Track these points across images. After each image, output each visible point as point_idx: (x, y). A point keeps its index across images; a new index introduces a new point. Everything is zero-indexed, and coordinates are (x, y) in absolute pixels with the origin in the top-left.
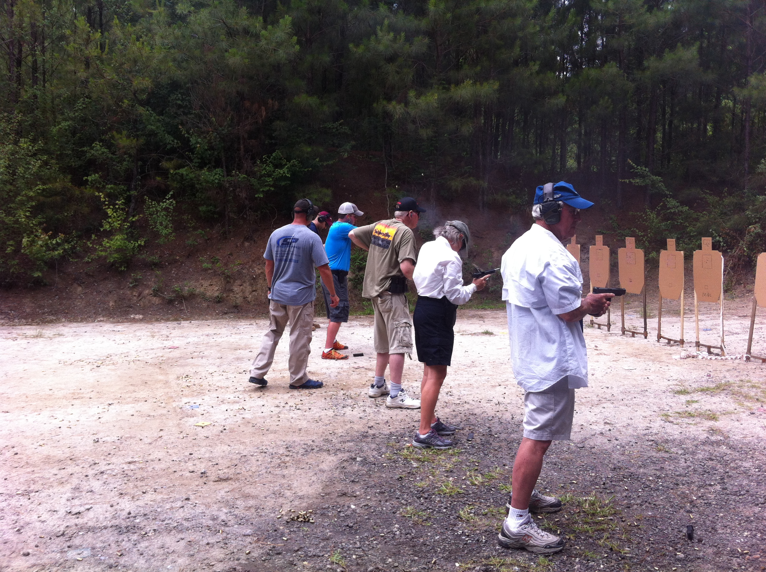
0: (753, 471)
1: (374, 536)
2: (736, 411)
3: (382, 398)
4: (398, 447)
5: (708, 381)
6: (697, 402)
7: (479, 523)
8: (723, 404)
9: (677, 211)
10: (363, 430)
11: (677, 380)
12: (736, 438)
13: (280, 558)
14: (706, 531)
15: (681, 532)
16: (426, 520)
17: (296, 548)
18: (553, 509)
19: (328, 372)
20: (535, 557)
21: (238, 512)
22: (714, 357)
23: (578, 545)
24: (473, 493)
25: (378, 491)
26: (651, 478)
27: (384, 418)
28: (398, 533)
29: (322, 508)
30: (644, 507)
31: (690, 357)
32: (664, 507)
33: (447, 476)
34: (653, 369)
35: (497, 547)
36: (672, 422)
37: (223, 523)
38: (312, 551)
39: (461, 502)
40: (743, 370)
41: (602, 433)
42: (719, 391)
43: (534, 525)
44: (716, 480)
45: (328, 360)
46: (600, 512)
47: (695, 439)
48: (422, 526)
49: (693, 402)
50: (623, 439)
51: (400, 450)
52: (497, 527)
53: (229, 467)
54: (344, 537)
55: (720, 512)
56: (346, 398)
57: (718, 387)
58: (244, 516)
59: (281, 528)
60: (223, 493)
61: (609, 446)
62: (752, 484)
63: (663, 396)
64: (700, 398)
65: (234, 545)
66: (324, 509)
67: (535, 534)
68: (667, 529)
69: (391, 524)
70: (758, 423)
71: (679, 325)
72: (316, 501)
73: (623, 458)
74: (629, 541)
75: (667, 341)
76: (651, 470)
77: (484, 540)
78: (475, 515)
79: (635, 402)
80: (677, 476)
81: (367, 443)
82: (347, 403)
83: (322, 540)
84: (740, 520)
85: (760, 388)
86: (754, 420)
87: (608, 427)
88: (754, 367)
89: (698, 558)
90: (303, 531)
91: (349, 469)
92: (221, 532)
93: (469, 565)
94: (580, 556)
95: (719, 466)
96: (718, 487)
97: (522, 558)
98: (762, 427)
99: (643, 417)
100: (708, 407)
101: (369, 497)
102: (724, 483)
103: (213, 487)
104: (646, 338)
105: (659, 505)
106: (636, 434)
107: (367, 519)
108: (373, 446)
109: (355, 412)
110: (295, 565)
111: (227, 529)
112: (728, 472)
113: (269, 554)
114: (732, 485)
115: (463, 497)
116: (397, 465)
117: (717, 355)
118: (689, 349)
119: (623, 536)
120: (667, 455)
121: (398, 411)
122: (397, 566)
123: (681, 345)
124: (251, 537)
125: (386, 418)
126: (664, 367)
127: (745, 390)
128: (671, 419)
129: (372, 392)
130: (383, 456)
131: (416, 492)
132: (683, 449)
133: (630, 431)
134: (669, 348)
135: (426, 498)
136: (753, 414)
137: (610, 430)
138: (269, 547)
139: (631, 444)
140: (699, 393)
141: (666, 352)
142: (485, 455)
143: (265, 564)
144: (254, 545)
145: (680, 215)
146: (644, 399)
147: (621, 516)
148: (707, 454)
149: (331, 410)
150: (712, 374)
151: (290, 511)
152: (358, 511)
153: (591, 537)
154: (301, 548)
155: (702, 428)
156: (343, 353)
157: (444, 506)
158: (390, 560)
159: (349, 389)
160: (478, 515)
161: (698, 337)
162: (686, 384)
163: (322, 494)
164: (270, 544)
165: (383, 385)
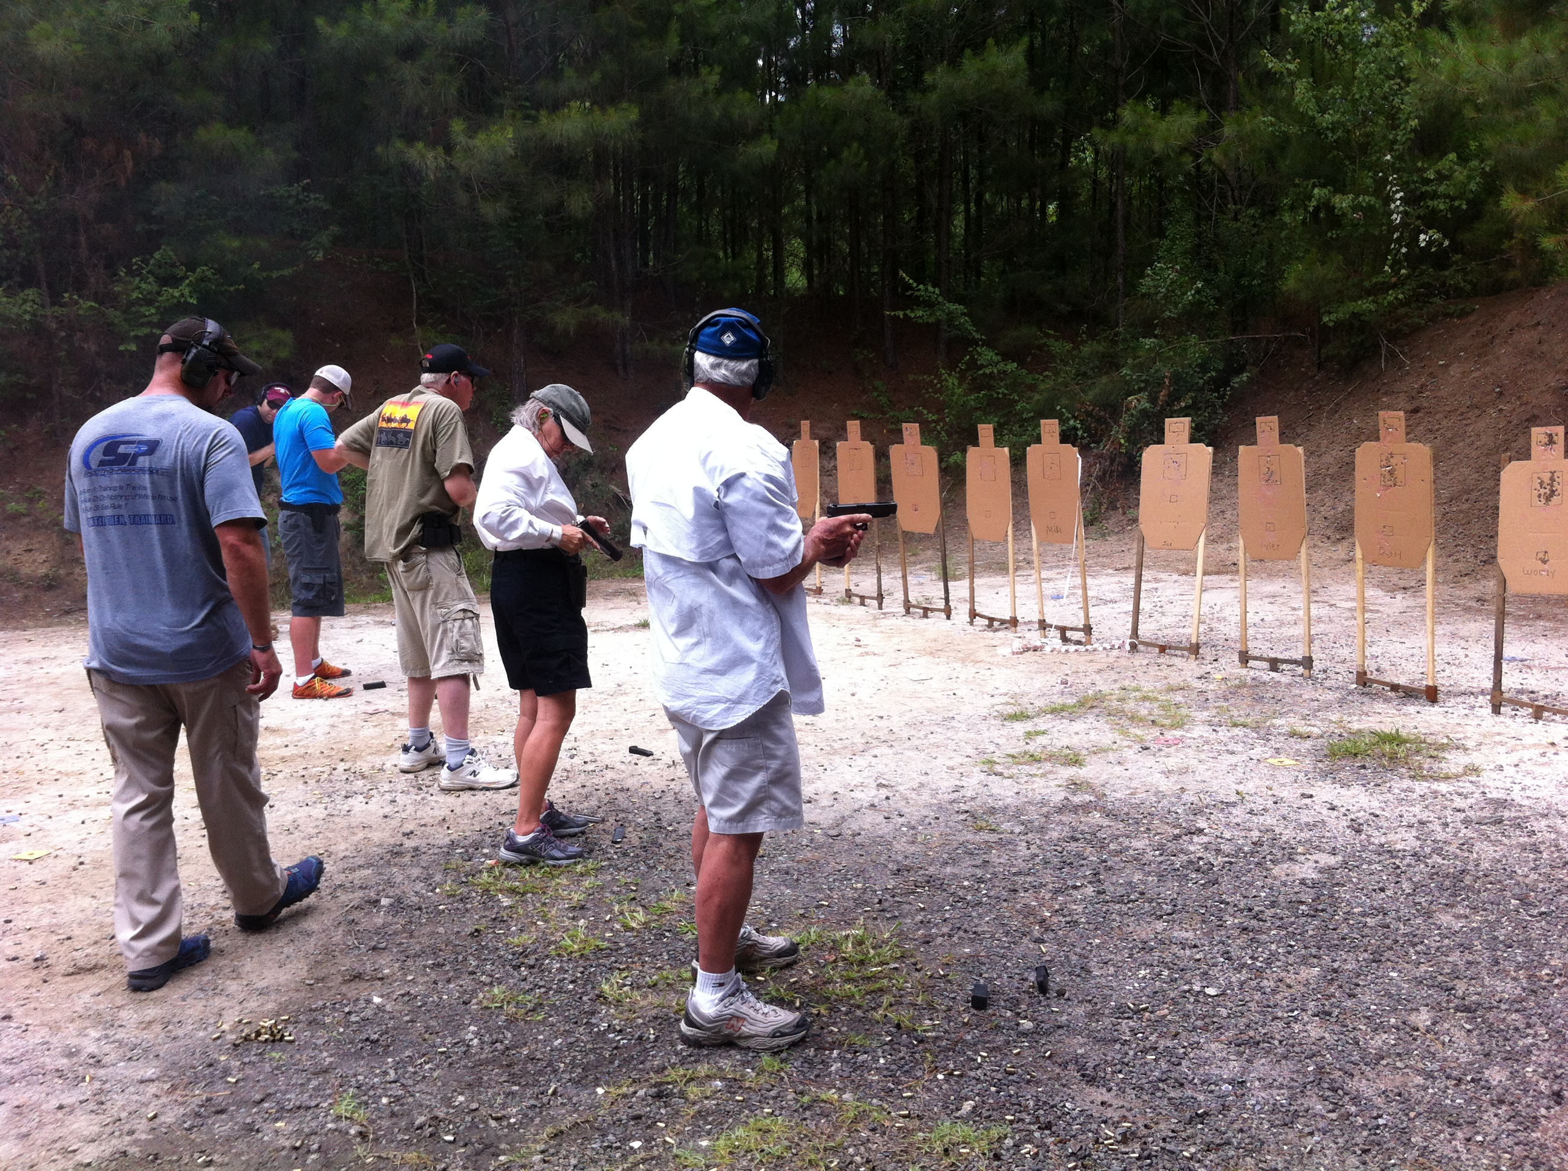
0: (1150, 855)
1: (424, 1055)
2: (1115, 747)
3: (430, 772)
4: (468, 868)
5: (1062, 693)
6: (1044, 733)
7: (642, 1003)
8: (1093, 733)
9: (995, 371)
10: (392, 841)
11: (1006, 694)
12: (1118, 795)
13: (223, 1121)
14: (1070, 974)
15: (1026, 980)
16: (533, 1010)
17: (258, 1097)
18: (782, 961)
19: (307, 726)
20: (753, 1057)
21: (123, 1035)
22: (1072, 648)
23: (834, 1024)
24: (627, 946)
25: (430, 962)
26: (966, 883)
27: (436, 812)
28: (476, 1042)
29: (311, 1010)
30: (955, 939)
31: (1028, 649)
32: (992, 937)
33: (573, 918)
34: (962, 677)
35: (680, 1047)
36: (1001, 774)
37: (91, 1061)
38: (293, 1098)
39: (604, 966)
40: (1126, 668)
41: (873, 805)
42: (1083, 710)
43: (748, 995)
44: (1085, 877)
45: (307, 701)
46: (873, 957)
47: (1043, 803)
48: (526, 1021)
49: (1037, 733)
50: (913, 813)
51: (473, 876)
52: (677, 1007)
53: (96, 943)
54: (362, 1063)
55: (1095, 937)
56: (351, 779)
57: (1081, 704)
58: (139, 1042)
59: (223, 1058)
60: (86, 997)
61: (886, 829)
62: (1150, 878)
63: (983, 726)
64: (1050, 725)
65: (120, 1103)
66: (316, 1010)
67: (751, 1012)
68: (999, 976)
69: (461, 1027)
70: (1156, 766)
71: (1007, 590)
72: (295, 995)
73: (913, 849)
74: (931, 1006)
75: (986, 622)
76: (965, 868)
77: (652, 1037)
78: (632, 989)
79: (932, 741)
80: (1015, 874)
81: (403, 867)
82: (355, 789)
83: (314, 1074)
84: (1131, 949)
85: (1156, 699)
86: (1149, 761)
87: (884, 792)
88: (1145, 662)
89: (1060, 1027)
90: (270, 1060)
91: (365, 923)
92: (88, 1079)
93: (625, 1089)
94: (841, 1045)
95: (1089, 849)
96: (1090, 890)
97: (727, 1062)
98: (1163, 772)
99: (948, 768)
100: (1065, 742)
101: (410, 978)
102: (1099, 881)
103: (65, 987)
104: (948, 618)
105: (984, 932)
106: (935, 801)
107: (408, 1022)
108: (415, 872)
109: (373, 805)
110: (258, 1131)
111: (101, 1072)
112: (1105, 861)
113: (198, 1115)
114: (1114, 884)
115: (608, 956)
116: (469, 906)
117: (1079, 643)
118: (1028, 635)
119: (920, 998)
120: (993, 838)
121: (466, 796)
122: (476, 1109)
123: (1013, 629)
124: (156, 1083)
125: (440, 813)
126: (982, 672)
127: (1130, 705)
128: (999, 768)
129: (405, 760)
130: (438, 890)
131: (510, 957)
132: (1023, 824)
133: (926, 797)
134: (991, 634)
135: (532, 967)
136: (1147, 749)
137: (887, 798)
138: (197, 1101)
139: (927, 820)
140: (1049, 716)
141: (987, 642)
142: (650, 867)
143: (192, 1137)
144: (164, 1100)
145: (1001, 380)
146: (950, 734)
147: (913, 960)
148: (1067, 829)
149: (319, 806)
150: (1070, 680)
151: (240, 1021)
152: (388, 1008)
153: (859, 1007)
154: (269, 1095)
155: (1056, 782)
156: (340, 684)
157: (570, 979)
158: (461, 1098)
159: (356, 758)
160: (639, 988)
161: (1041, 612)
162: (1025, 700)
163: (308, 982)
164: (199, 1094)
165: (428, 745)
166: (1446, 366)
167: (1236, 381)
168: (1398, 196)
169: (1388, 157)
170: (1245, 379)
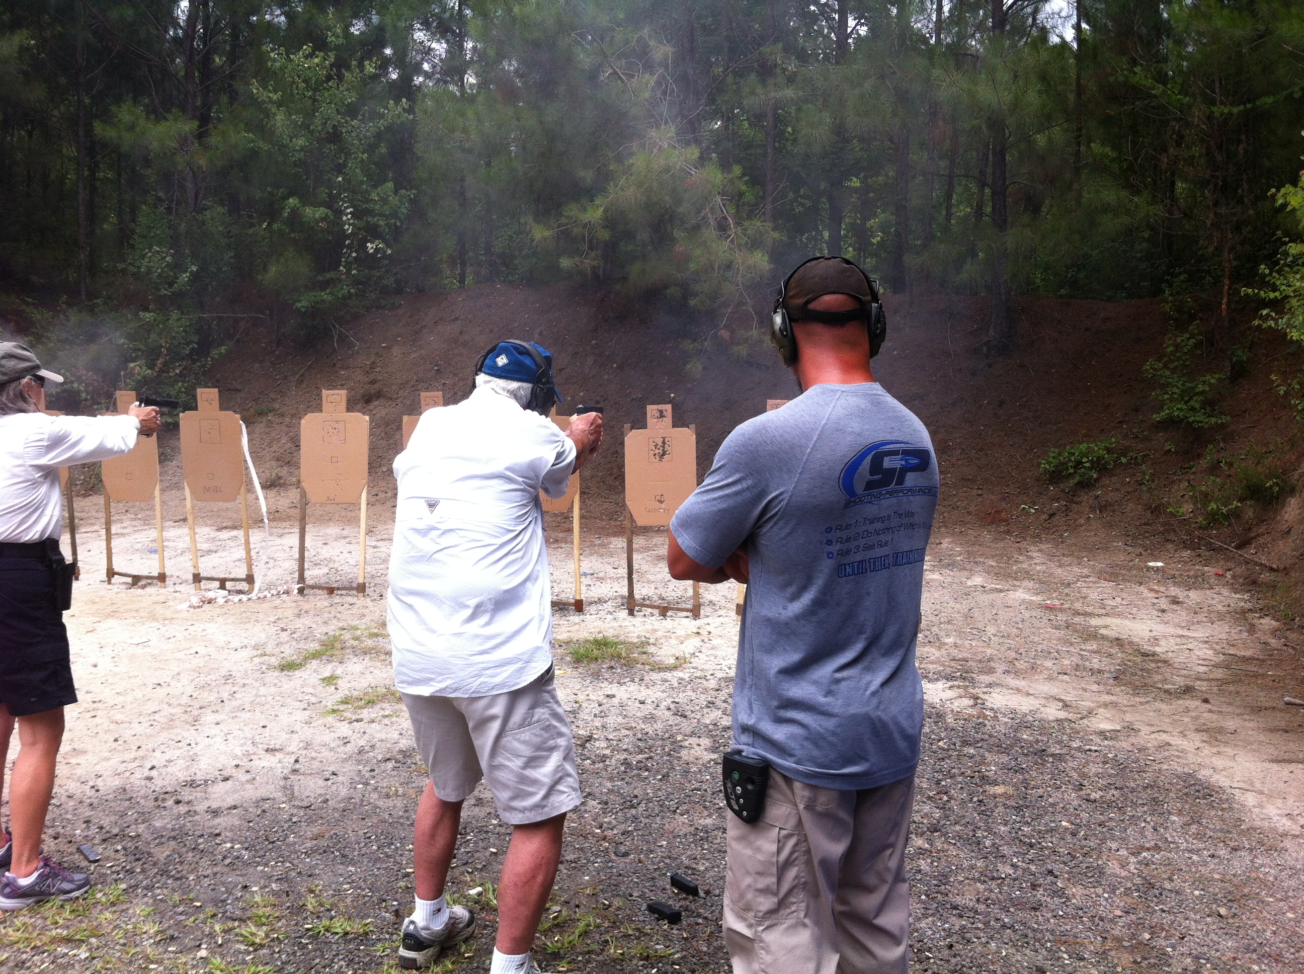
6: (335, 678)
8: (375, 671)
22: (241, 598)
31: (203, 603)
34: (179, 636)
36: (360, 720)
41: (294, 771)
49: (331, 678)
61: (343, 790)
75: (130, 580)
79: (246, 700)
87: (283, 757)
106: (343, 755)
123: (163, 584)
128: (350, 715)
137: (295, 761)
146: (251, 691)
153: (590, 953)
161: (196, 566)
166: (388, 348)
167: (215, 353)
168: (349, 211)
169: (340, 179)
170: (223, 351)
